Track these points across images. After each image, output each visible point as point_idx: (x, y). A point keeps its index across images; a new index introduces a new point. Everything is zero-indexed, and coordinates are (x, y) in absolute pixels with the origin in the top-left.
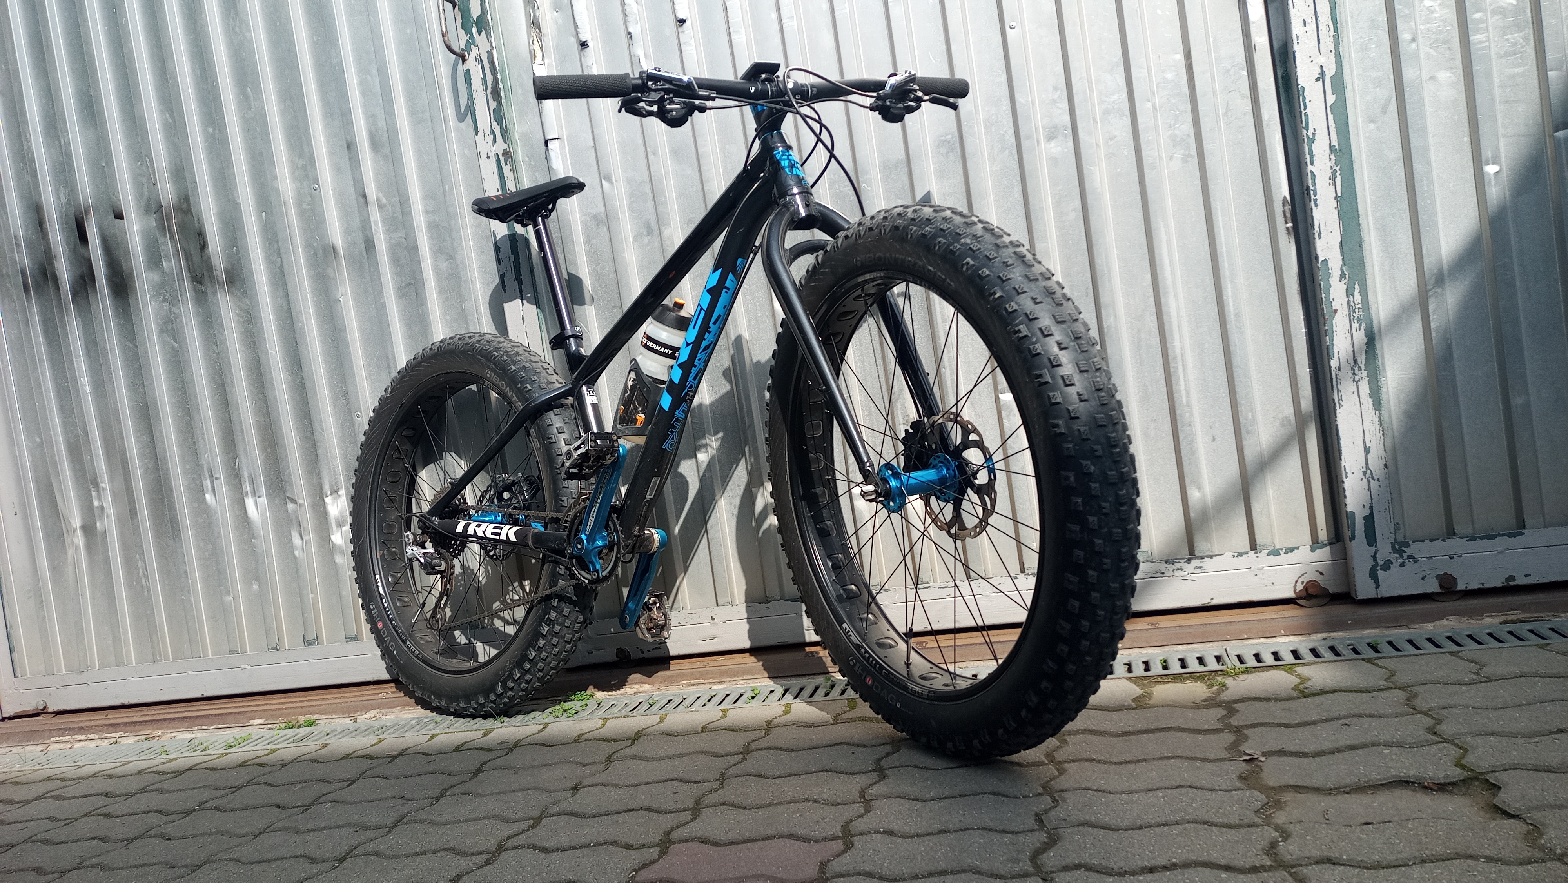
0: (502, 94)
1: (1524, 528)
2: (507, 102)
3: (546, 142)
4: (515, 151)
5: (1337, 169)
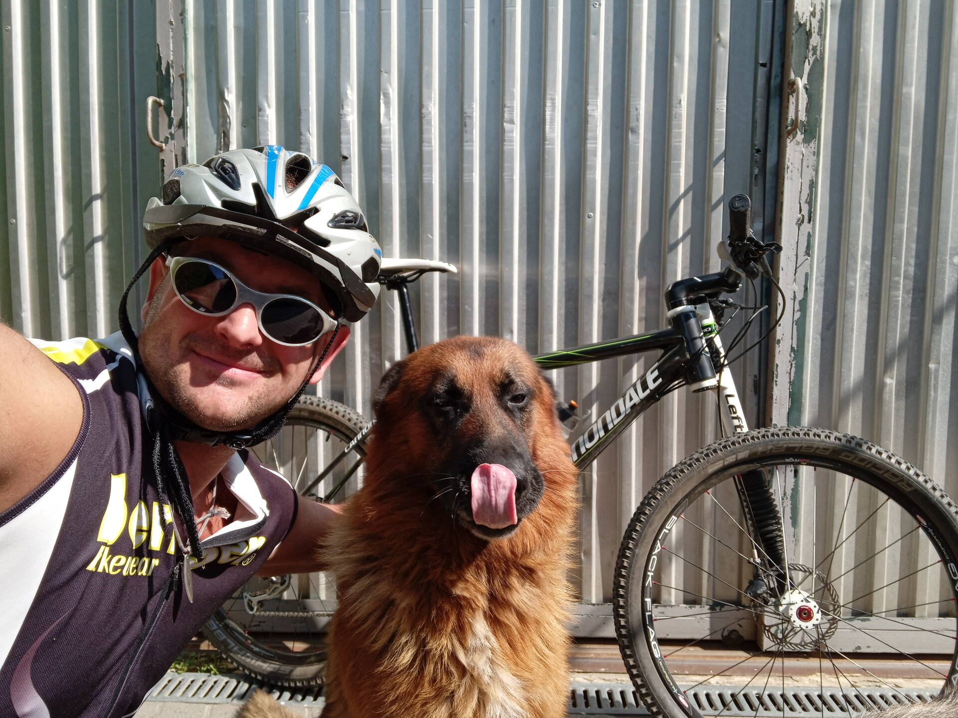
1: (871, 615)
5: (794, 362)
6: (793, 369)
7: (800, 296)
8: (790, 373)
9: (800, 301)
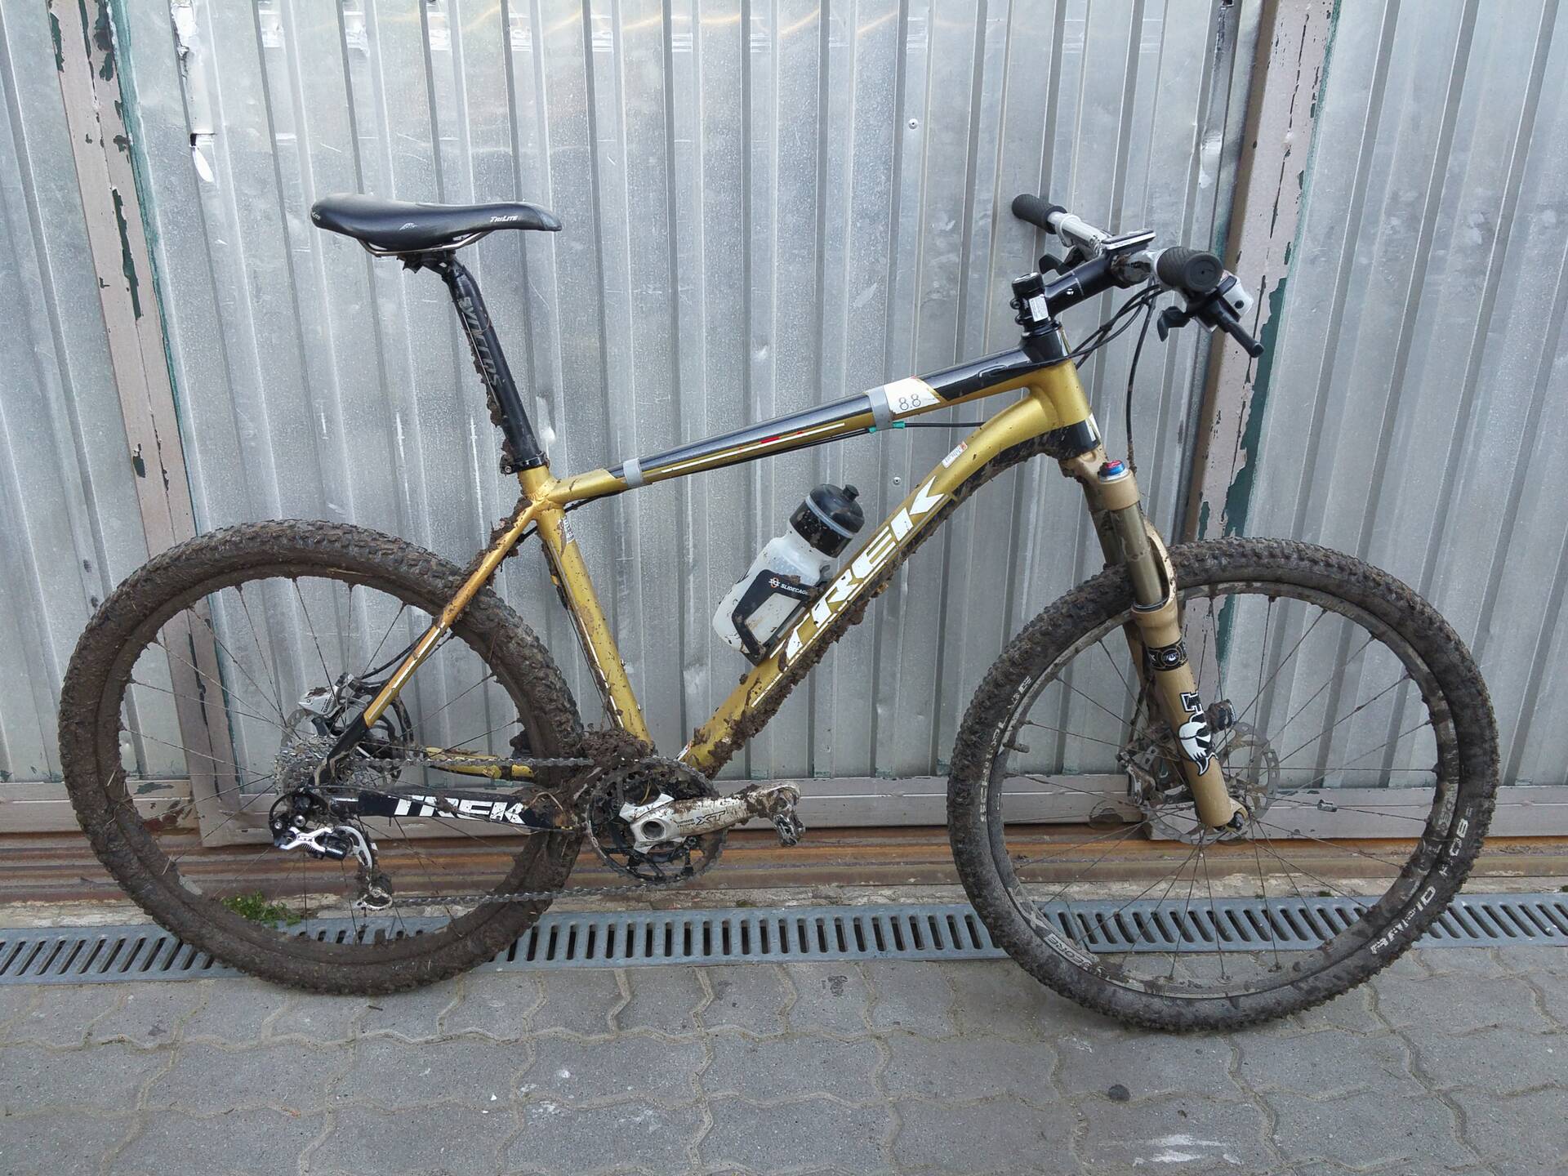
0: (114, 40)
1: (1321, 786)
2: (122, 54)
3: (193, 138)
4: (136, 137)
5: (1249, 399)
6: (1248, 411)
7: (1272, 286)
8: (1241, 418)
9: (1271, 295)
